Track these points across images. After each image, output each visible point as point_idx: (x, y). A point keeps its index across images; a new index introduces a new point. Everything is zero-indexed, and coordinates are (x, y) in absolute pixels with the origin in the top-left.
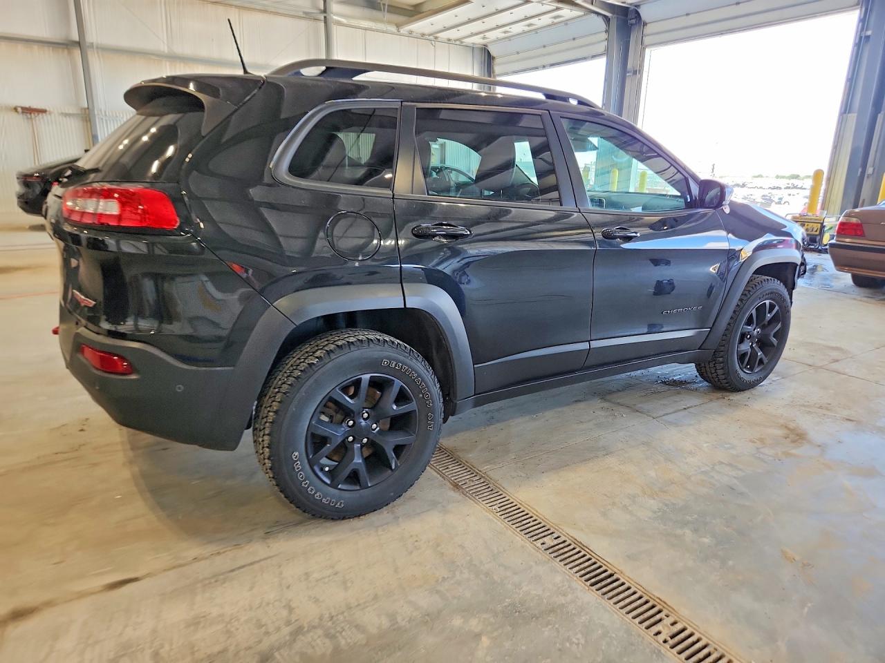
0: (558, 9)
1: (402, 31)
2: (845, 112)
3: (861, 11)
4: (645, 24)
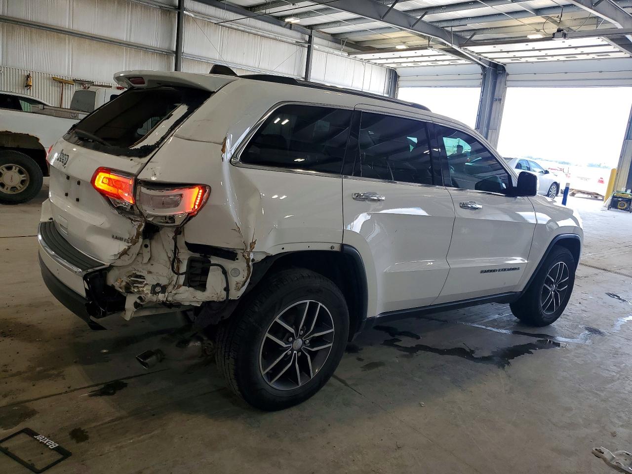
2: (627, 139)
4: (508, 74)
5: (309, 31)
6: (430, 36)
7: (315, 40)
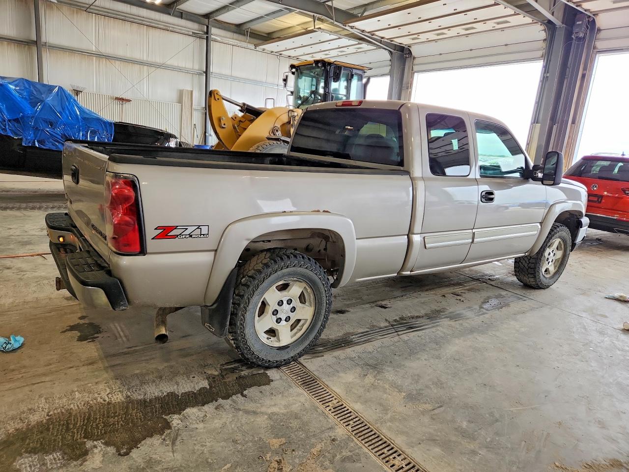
0: (359, 44)
1: (258, 48)
2: (534, 123)
3: (544, 61)
4: (414, 58)
5: (207, 20)
6: (315, 15)
7: (214, 31)
